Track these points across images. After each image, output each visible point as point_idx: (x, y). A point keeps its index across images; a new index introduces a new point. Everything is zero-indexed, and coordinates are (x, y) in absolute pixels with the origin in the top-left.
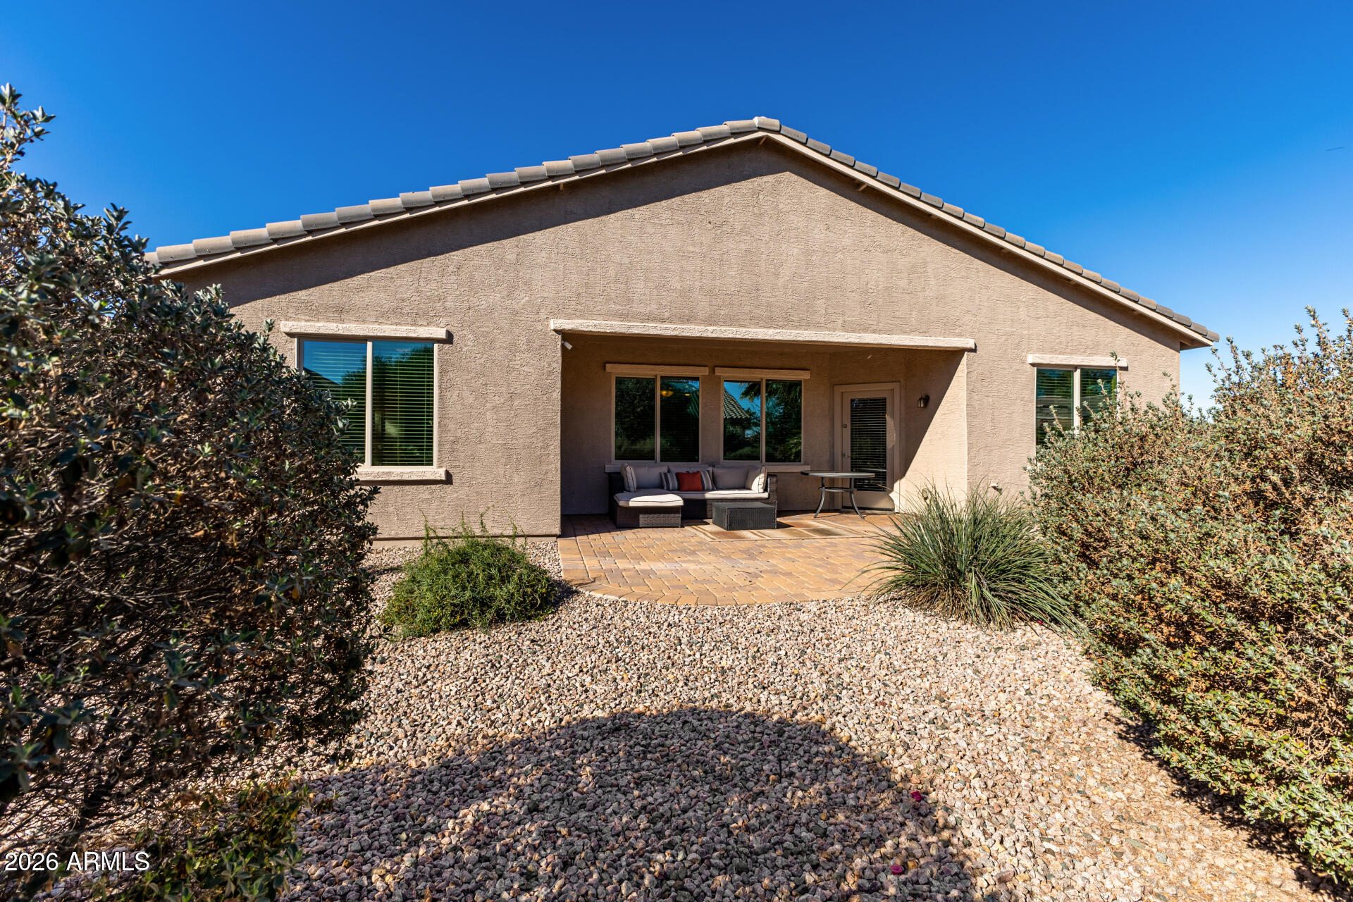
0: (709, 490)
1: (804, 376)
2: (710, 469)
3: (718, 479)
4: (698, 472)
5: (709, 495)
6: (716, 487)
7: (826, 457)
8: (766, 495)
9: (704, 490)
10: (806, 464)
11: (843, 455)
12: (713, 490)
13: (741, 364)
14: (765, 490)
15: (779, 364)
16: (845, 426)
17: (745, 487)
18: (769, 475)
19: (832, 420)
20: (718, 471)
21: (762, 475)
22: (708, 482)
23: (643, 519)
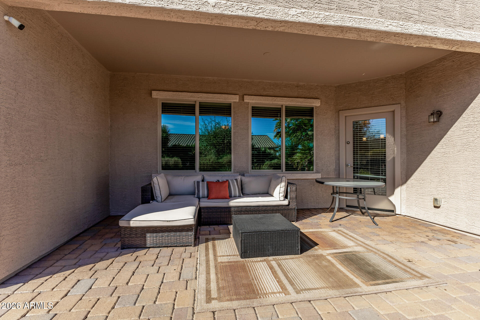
0: (235, 197)
1: (316, 103)
2: (239, 178)
3: (245, 186)
4: (227, 180)
5: (234, 203)
6: (243, 193)
7: (333, 167)
8: (286, 202)
9: (231, 197)
10: (317, 172)
11: (347, 165)
12: (240, 197)
13: (265, 93)
14: (286, 197)
15: (296, 94)
16: (348, 143)
17: (268, 193)
18: (289, 184)
19: (338, 138)
20: (245, 179)
21: (283, 184)
22: (235, 190)
23: (150, 238)
